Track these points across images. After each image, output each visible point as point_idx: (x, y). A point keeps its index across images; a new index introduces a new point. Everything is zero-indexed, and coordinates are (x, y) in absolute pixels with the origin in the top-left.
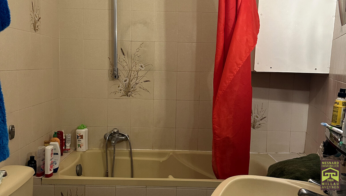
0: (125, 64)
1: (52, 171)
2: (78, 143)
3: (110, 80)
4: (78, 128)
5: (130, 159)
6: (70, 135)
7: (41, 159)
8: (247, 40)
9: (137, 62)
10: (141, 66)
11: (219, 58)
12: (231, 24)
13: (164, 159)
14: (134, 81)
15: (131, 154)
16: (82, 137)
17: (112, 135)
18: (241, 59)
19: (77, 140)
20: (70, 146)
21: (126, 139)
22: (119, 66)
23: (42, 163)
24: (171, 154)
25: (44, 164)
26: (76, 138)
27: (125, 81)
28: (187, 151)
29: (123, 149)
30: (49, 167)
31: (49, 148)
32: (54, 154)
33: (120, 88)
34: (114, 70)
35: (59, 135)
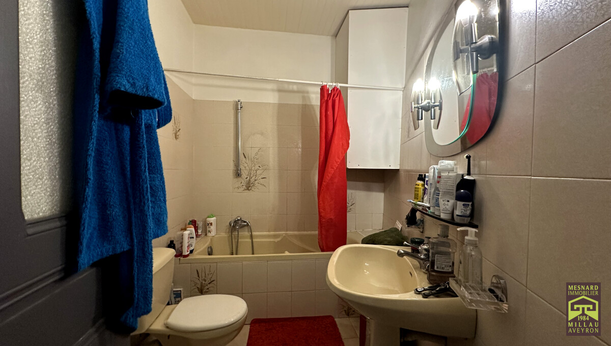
0: (246, 165)
1: (189, 252)
2: (208, 230)
3: (234, 178)
4: (208, 217)
5: (251, 241)
6: (201, 223)
7: (179, 242)
8: (343, 144)
9: (256, 163)
10: (259, 167)
11: (322, 157)
12: (330, 132)
13: (279, 239)
14: (253, 178)
15: (251, 237)
16: (211, 224)
17: (236, 222)
18: (339, 159)
19: (208, 227)
20: (202, 232)
21: (248, 225)
22: (241, 167)
23: (180, 246)
24: (284, 235)
25: (182, 246)
26: (207, 225)
27: (247, 178)
28: (296, 233)
29: (245, 233)
30: (186, 248)
31: (186, 233)
32: (191, 238)
33: (242, 184)
34: (238, 170)
35: (194, 223)
